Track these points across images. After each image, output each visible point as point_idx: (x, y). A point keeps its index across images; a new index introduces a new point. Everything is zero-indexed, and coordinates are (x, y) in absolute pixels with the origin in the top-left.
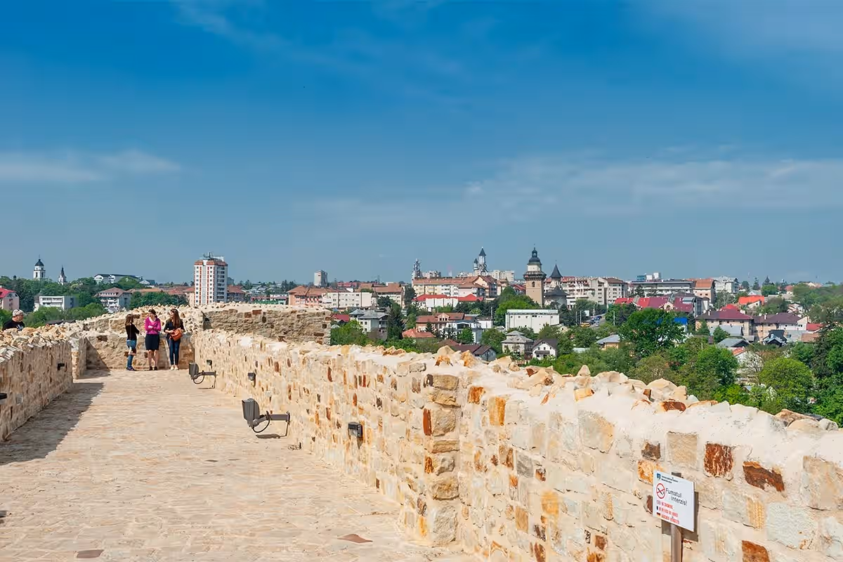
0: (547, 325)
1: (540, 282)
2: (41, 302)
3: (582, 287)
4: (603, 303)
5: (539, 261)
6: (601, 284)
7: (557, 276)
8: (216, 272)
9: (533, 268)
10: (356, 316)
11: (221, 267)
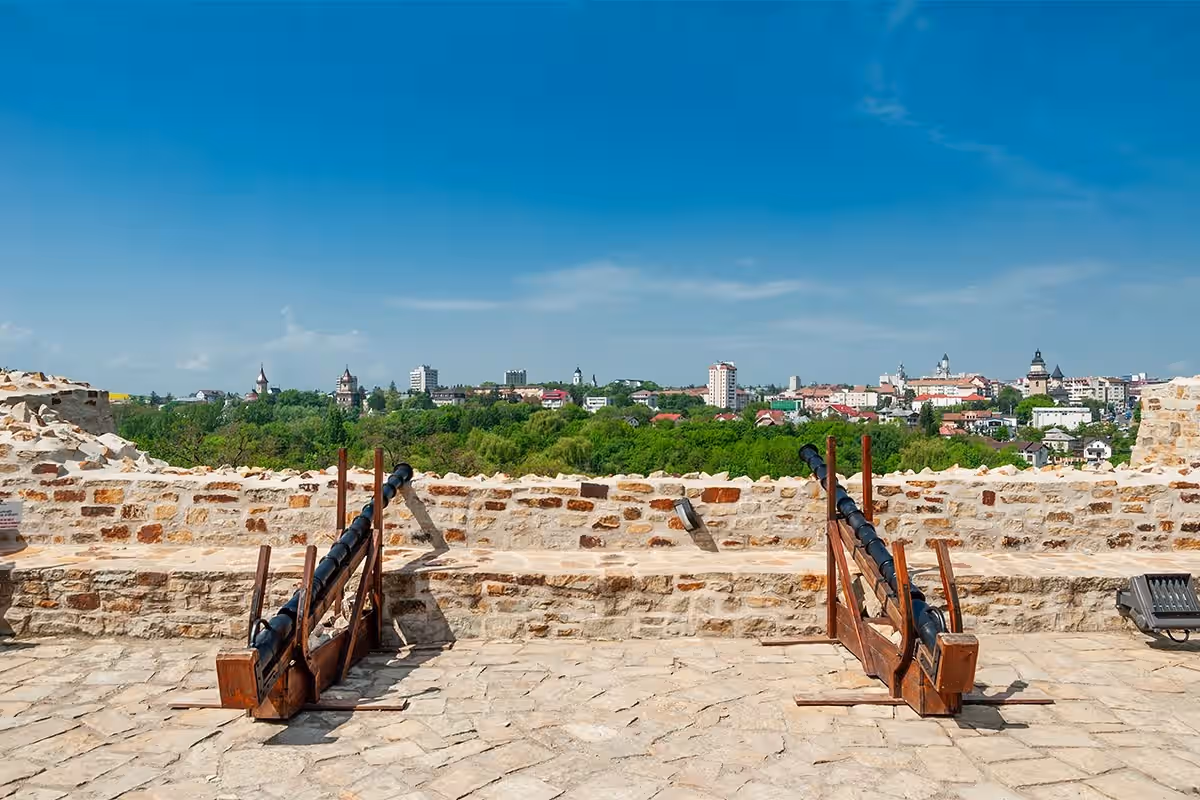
0: (1083, 423)
1: (1044, 381)
2: (588, 402)
3: (1082, 387)
4: (1104, 401)
5: (1042, 361)
6: (1101, 384)
7: (1059, 376)
8: (728, 376)
9: (1037, 368)
10: (884, 414)
11: (732, 370)
